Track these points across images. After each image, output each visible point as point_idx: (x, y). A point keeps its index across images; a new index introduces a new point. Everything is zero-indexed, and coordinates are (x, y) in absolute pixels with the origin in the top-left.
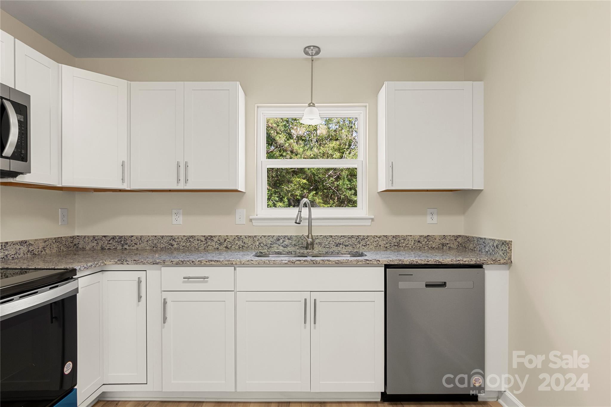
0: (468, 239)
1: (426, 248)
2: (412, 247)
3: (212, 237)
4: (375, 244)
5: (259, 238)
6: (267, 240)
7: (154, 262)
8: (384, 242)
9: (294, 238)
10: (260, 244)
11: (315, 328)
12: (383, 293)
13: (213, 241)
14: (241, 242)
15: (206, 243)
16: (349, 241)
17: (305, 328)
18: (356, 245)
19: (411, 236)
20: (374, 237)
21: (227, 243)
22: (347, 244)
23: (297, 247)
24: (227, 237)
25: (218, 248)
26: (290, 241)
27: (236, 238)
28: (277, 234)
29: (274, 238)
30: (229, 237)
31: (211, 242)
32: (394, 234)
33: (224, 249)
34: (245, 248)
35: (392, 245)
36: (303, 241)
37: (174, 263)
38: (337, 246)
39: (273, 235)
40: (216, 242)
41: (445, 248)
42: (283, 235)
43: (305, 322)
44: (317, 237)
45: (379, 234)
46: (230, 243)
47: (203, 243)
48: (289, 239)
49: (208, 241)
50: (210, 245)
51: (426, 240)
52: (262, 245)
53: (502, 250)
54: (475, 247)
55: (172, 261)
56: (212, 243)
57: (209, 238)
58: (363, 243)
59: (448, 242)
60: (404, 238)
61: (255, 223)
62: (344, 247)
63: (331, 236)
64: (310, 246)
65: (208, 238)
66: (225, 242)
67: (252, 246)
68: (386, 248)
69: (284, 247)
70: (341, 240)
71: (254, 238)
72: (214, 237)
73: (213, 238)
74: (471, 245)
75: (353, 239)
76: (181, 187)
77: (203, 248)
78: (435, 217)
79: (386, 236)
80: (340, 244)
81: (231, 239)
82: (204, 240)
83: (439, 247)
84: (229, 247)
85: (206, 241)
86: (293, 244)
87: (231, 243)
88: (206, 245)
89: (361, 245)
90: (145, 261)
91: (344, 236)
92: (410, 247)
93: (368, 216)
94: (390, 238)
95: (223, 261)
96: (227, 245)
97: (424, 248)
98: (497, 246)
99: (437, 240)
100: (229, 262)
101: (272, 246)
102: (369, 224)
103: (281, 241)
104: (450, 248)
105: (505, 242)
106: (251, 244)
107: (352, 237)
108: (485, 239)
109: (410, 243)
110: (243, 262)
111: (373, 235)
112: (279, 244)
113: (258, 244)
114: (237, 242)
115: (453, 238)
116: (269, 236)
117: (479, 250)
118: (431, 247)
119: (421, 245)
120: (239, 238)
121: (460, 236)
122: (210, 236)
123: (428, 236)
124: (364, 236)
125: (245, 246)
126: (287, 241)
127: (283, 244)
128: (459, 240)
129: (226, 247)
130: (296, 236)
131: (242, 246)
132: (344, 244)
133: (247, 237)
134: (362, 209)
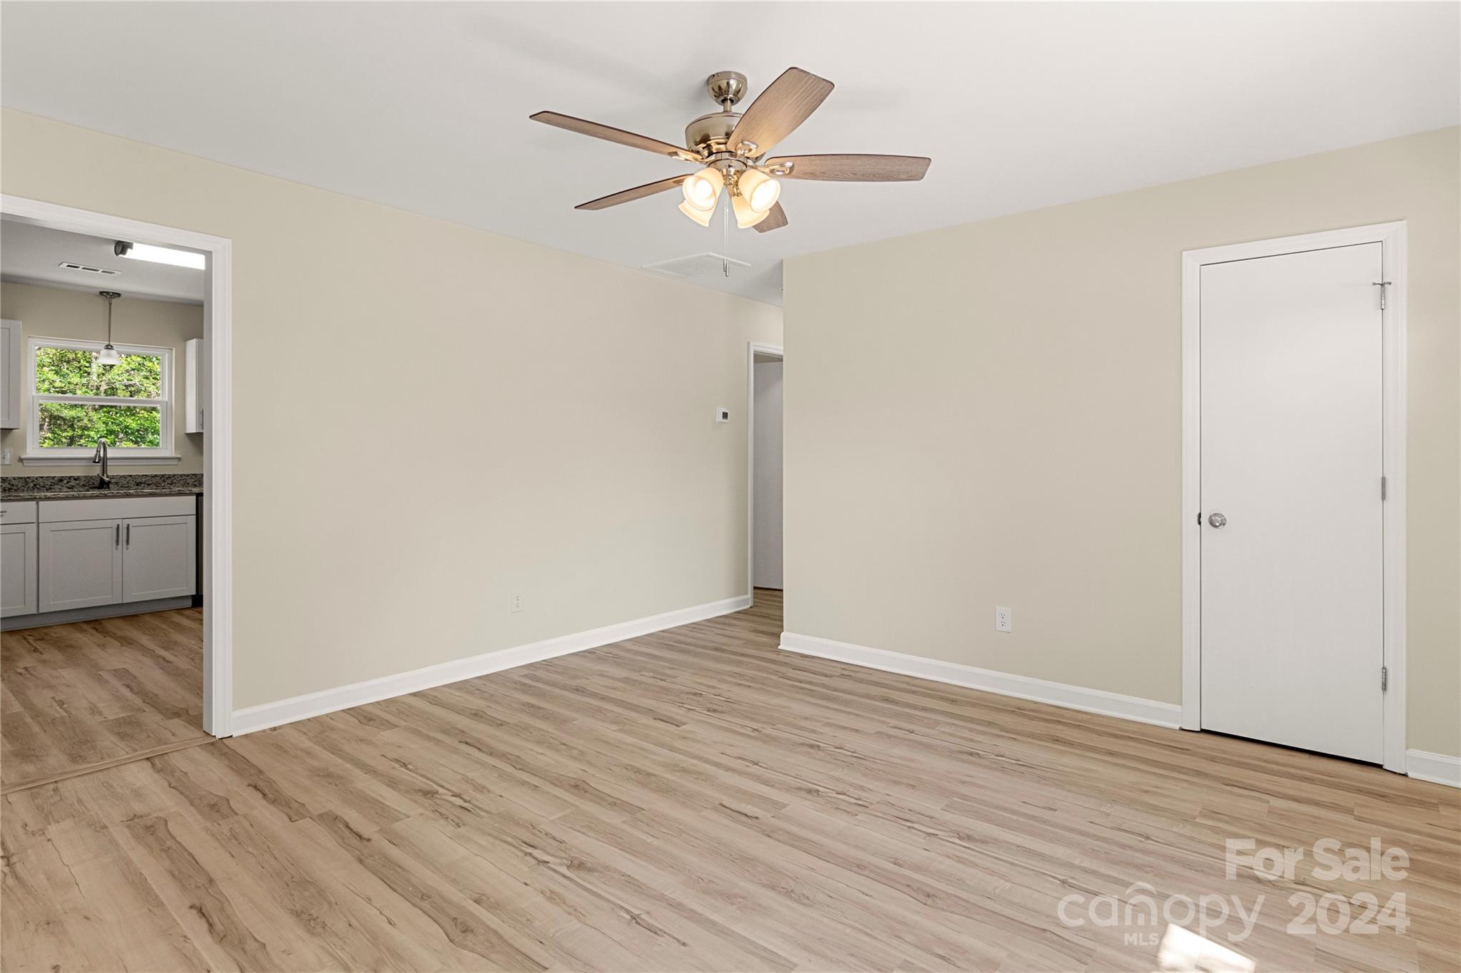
4: (182, 482)
6: (45, 481)
8: (193, 480)
9: (83, 479)
10: (35, 485)
11: (127, 549)
12: (195, 516)
14: (7, 484)
16: (152, 480)
17: (117, 549)
18: (160, 484)
20: (181, 476)
22: (149, 483)
26: (77, 482)
28: (59, 475)
29: (55, 478)
36: (95, 481)
38: (137, 484)
39: (54, 476)
42: (68, 475)
43: (117, 544)
44: (113, 477)
52: (38, 486)
58: (169, 481)
61: (26, 463)
62: (146, 486)
63: (131, 476)
64: (103, 485)
69: (69, 488)
70: (143, 480)
71: (27, 480)
75: (157, 478)
79: (195, 475)
80: (141, 483)
86: (81, 484)
89: (166, 484)
91: (146, 475)
93: (174, 455)
101: (52, 487)
102: (176, 463)
103: (65, 482)
106: (22, 486)
107: (156, 476)
112: (62, 485)
113: (32, 485)
116: (48, 477)
120: (4, 479)
124: (170, 476)
125: (13, 488)
126: (74, 481)
127: (67, 485)
130: (85, 477)
132: (146, 483)
133: (17, 478)
134: (167, 449)
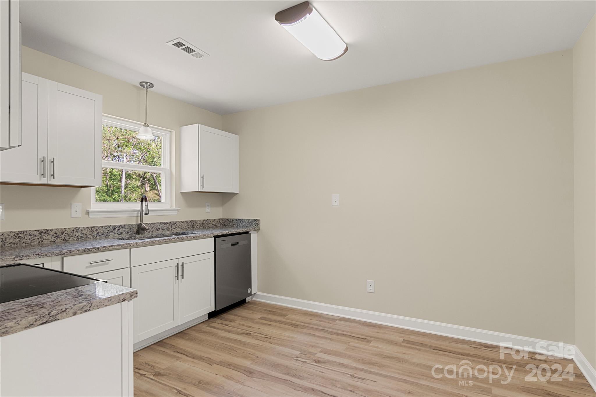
0: (228, 220)
1: (207, 227)
2: (200, 227)
3: (47, 230)
4: (180, 227)
5: (97, 228)
6: (104, 230)
7: (60, 253)
8: (186, 225)
9: (127, 227)
10: (98, 233)
13: (49, 234)
14: (79, 233)
15: (41, 237)
16: (165, 226)
17: (176, 283)
18: (169, 229)
19: (199, 220)
21: (65, 235)
22: (164, 228)
23: (129, 234)
24: (65, 230)
25: (54, 241)
26: (124, 229)
27: (75, 229)
28: (113, 224)
29: (110, 227)
30: (66, 230)
31: (46, 236)
32: (191, 220)
33: (62, 241)
34: (83, 238)
35: (190, 227)
36: (134, 229)
37: (80, 251)
38: (157, 230)
39: (110, 225)
40: (53, 235)
41: (215, 226)
42: (118, 224)
45: (182, 220)
46: (68, 235)
47: (37, 237)
48: (123, 228)
49: (42, 235)
50: (45, 239)
51: (206, 223)
52: (100, 234)
53: (255, 224)
54: (234, 224)
55: (78, 250)
56: (48, 236)
57: (45, 231)
58: (173, 227)
59: (216, 223)
60: (196, 222)
61: (91, 215)
62: (162, 230)
63: (154, 223)
65: (43, 232)
66: (62, 234)
67: (90, 236)
68: (186, 229)
69: (119, 235)
70: (160, 226)
71: (93, 229)
72: (51, 230)
73: (48, 232)
74: (230, 224)
75: (168, 224)
76: (44, 181)
77: (36, 243)
78: (209, 208)
79: (186, 221)
80: (160, 229)
81: (69, 231)
82: (38, 234)
83: (212, 226)
84: (67, 239)
85: (40, 235)
86: (126, 231)
87: (70, 235)
88: (40, 240)
89: (172, 228)
90: (49, 254)
91: (162, 223)
92: (199, 227)
93: (174, 208)
94: (189, 222)
95: (123, 244)
96: (65, 237)
97: (205, 227)
98: (251, 222)
99: (211, 222)
100: (128, 245)
101: (109, 234)
102: (176, 213)
103: (117, 230)
104: (217, 226)
105: (257, 219)
106: (90, 235)
107: (167, 223)
108: (242, 219)
109: (199, 225)
110: (139, 243)
111: (179, 221)
112: (115, 232)
113: (96, 233)
114: (75, 234)
115: (218, 221)
116: (106, 226)
117: (238, 226)
118: (209, 227)
119: (204, 225)
120: (77, 230)
121: (221, 219)
122: (45, 230)
123: (207, 220)
124: (174, 222)
125: (84, 236)
126: (122, 229)
127: (118, 232)
128: (221, 221)
129: (64, 239)
130: (128, 225)
131: (81, 237)
132: (162, 228)
133: (86, 228)
134: (168, 203)
